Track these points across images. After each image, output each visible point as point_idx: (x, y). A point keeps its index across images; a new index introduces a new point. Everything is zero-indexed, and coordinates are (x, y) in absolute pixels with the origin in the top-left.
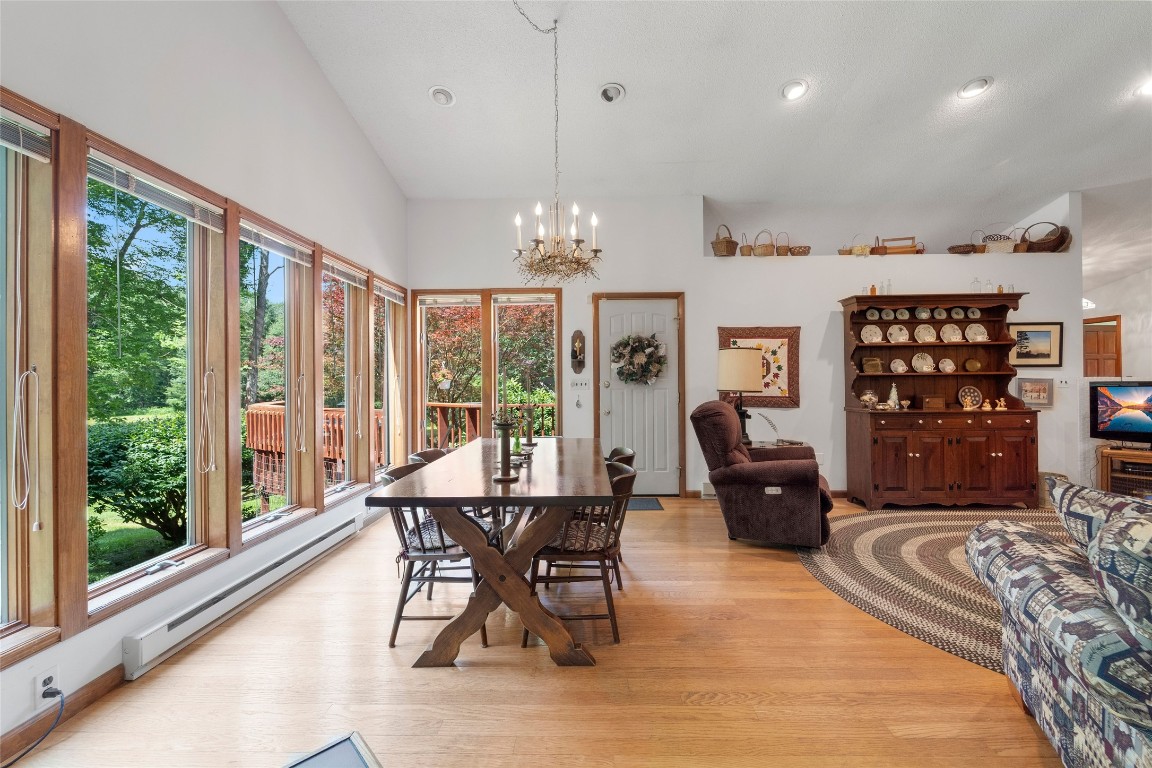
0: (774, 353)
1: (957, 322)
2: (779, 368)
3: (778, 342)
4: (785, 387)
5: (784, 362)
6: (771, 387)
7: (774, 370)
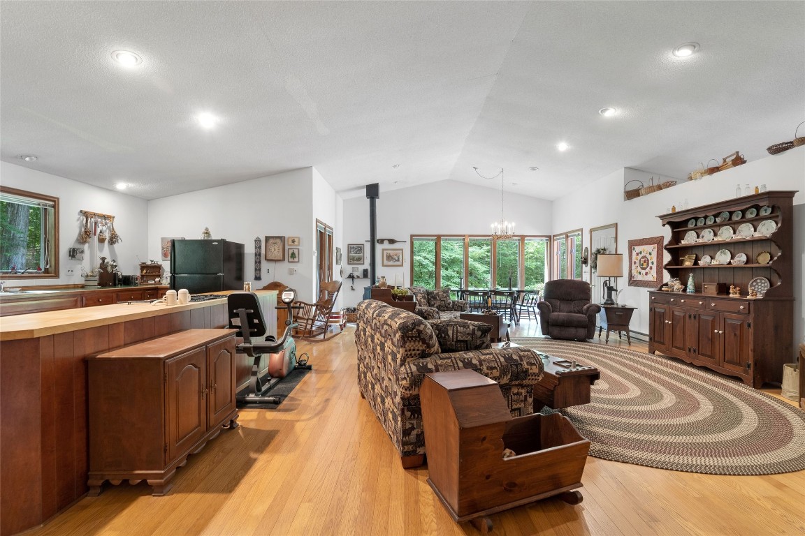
0: (650, 254)
1: (751, 221)
2: (653, 263)
3: (652, 246)
4: (655, 275)
5: (655, 260)
6: (649, 275)
7: (650, 265)
